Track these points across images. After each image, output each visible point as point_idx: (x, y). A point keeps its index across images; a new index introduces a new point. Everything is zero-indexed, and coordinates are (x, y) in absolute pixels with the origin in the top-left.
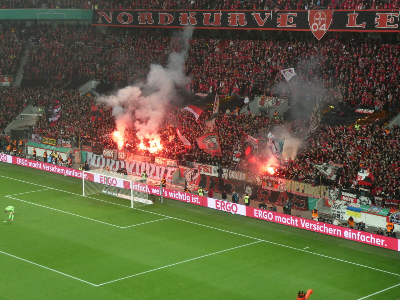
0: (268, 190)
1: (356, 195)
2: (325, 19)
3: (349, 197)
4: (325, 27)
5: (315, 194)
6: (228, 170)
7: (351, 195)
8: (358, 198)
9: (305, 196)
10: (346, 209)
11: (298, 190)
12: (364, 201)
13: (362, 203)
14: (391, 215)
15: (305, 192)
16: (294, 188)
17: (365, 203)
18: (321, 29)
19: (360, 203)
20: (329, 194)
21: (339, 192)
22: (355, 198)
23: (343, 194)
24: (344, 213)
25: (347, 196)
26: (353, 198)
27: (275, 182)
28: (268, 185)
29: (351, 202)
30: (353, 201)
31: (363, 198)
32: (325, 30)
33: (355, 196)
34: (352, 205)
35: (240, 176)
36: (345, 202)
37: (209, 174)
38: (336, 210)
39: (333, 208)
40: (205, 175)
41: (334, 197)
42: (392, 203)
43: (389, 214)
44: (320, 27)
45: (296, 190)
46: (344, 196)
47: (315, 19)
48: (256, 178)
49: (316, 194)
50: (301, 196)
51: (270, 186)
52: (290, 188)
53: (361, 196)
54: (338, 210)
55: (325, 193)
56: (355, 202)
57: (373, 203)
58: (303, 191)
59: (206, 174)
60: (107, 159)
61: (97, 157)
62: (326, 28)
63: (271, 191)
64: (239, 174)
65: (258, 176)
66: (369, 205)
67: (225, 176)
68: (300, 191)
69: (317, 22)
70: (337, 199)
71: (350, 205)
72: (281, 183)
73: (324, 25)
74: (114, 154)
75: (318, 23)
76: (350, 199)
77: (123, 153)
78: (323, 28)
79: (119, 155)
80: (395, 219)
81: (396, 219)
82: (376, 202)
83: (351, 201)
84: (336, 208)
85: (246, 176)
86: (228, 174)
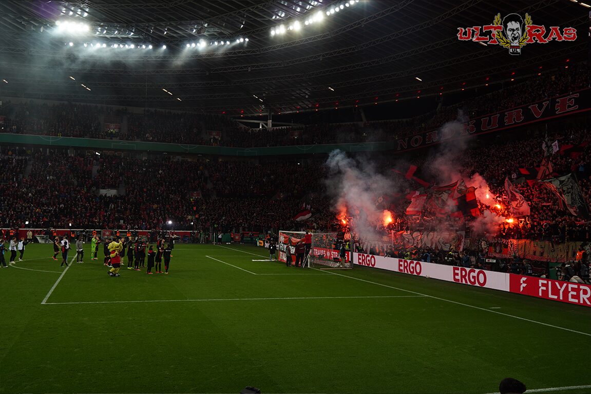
5: (559, 256)
9: (545, 260)
11: (535, 253)
16: (529, 251)
27: (505, 244)
45: (532, 253)
49: (562, 256)
52: (523, 251)
58: (542, 254)
68: (538, 254)
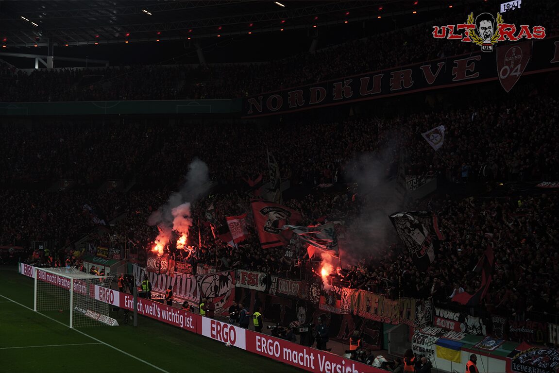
0: (327, 312)
1: (458, 315)
2: (520, 56)
3: (447, 319)
4: (519, 70)
6: (277, 278)
7: (451, 315)
8: (462, 320)
9: (379, 320)
10: (436, 343)
11: (369, 308)
12: (474, 327)
13: (470, 331)
14: (518, 355)
15: (379, 313)
16: (363, 305)
17: (475, 332)
18: (513, 74)
19: (466, 331)
20: (416, 315)
21: (431, 309)
22: (457, 319)
23: (438, 314)
24: (432, 352)
25: (443, 318)
26: (453, 320)
27: (338, 295)
28: (327, 302)
29: (449, 330)
30: (452, 328)
31: (472, 321)
32: (518, 74)
33: (455, 316)
34: (451, 335)
35: (293, 288)
36: (440, 329)
37: (254, 288)
38: (419, 345)
39: (415, 342)
40: (249, 289)
41: (424, 321)
42: (522, 330)
43: (514, 353)
44: (511, 70)
46: (439, 316)
47: (506, 59)
48: (312, 289)
49: (396, 316)
50: (372, 321)
51: (329, 303)
52: (357, 305)
53: (469, 316)
54: (421, 346)
55: (409, 313)
56: (457, 330)
57: (489, 331)
58: (376, 311)
59: (251, 287)
60: (151, 273)
61: (142, 270)
62: (521, 71)
63: (331, 313)
64: (291, 284)
65: (315, 286)
66: (482, 334)
67: (273, 290)
69: (508, 64)
70: (427, 325)
71: (447, 335)
72: (345, 296)
73: (519, 66)
74: (156, 263)
75: (509, 66)
76: (448, 323)
77: (166, 262)
78: (516, 71)
79: (162, 265)
80: (522, 364)
81: (525, 365)
82: (494, 328)
83: (451, 328)
84: (418, 343)
85: (300, 287)
86: (277, 285)
